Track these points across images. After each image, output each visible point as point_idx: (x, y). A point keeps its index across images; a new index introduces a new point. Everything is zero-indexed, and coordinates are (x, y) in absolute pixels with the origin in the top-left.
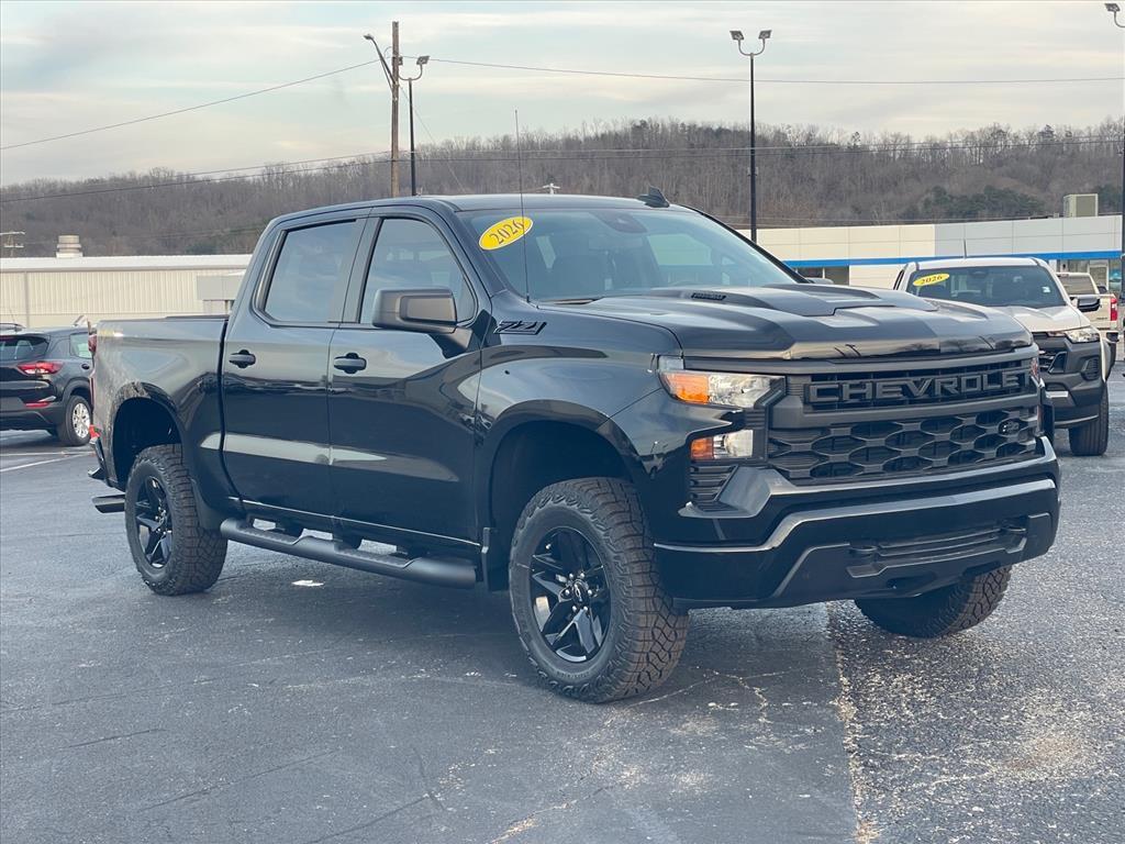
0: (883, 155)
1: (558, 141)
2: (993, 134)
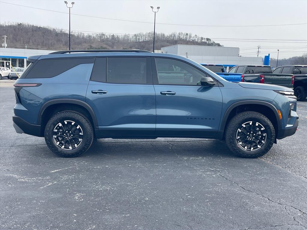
0: (78, 37)
2: (102, 35)
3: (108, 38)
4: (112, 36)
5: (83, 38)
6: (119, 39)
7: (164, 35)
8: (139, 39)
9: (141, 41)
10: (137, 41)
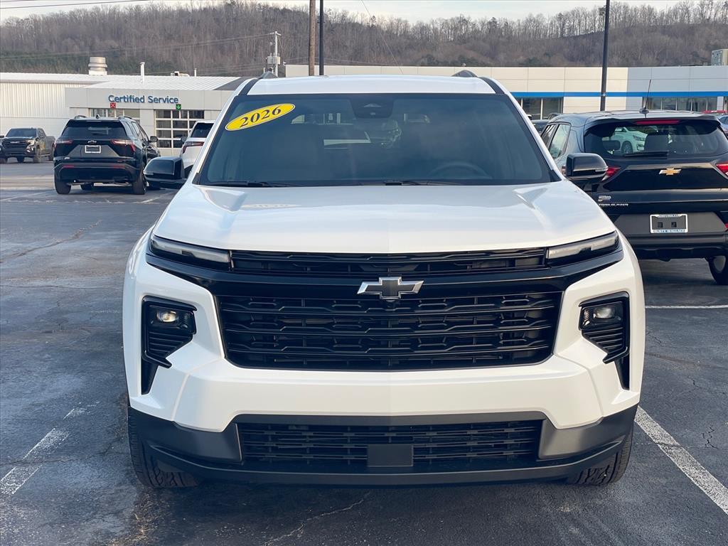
0: (390, 33)
1: (173, 11)
2: (460, 22)
3: (476, 31)
4: (490, 23)
5: (405, 33)
6: (511, 32)
7: (651, 11)
8: (571, 28)
9: (577, 33)
10: (565, 35)
